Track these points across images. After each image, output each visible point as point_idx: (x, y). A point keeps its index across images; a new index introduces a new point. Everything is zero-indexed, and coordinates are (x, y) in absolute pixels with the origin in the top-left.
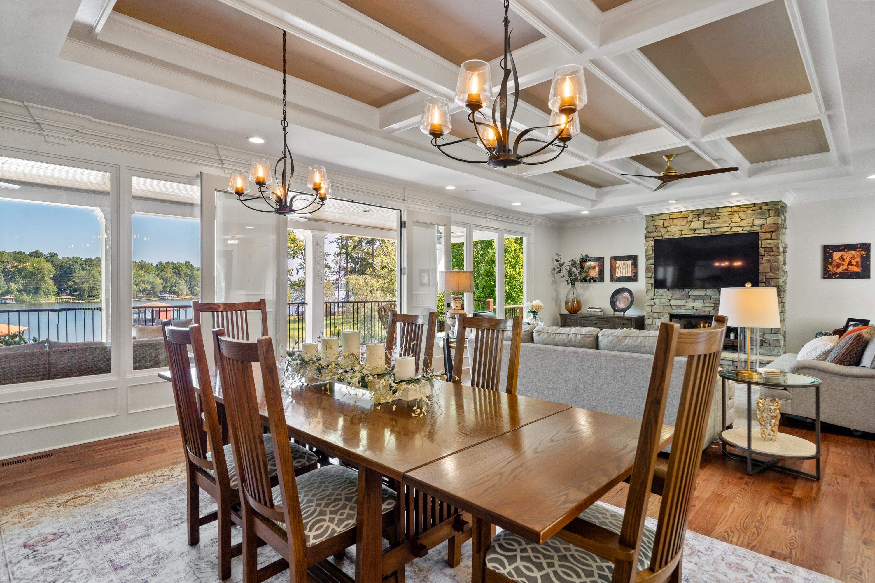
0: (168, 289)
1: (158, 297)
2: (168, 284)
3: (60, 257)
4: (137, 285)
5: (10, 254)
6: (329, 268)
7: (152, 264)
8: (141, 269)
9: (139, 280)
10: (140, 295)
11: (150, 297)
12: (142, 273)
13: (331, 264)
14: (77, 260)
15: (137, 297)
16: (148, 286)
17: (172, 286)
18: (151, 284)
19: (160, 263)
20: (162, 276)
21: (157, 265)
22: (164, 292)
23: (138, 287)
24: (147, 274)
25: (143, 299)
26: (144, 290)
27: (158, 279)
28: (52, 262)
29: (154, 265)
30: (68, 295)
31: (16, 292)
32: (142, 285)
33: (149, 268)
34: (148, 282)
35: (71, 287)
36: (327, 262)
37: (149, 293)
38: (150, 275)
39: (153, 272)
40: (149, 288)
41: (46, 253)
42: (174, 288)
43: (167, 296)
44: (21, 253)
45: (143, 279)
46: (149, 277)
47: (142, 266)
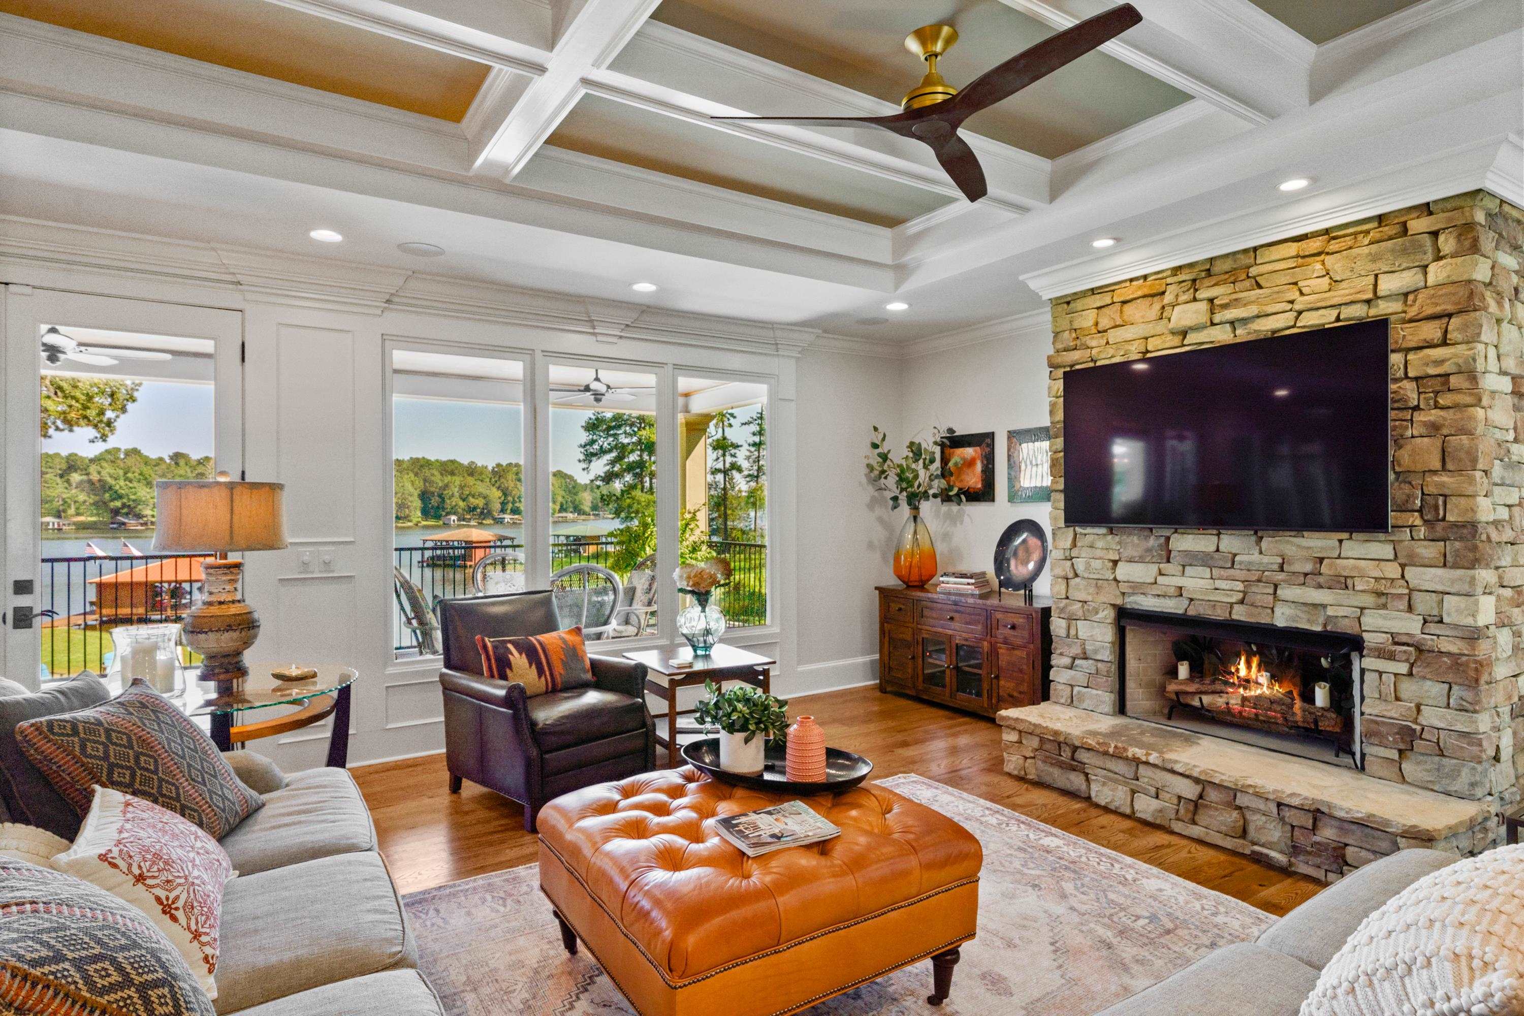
0: (510, 506)
1: (494, 519)
2: (510, 498)
4: (464, 500)
6: (739, 470)
7: (486, 467)
8: (471, 474)
9: (468, 493)
11: (483, 519)
12: (470, 480)
13: (745, 464)
15: (464, 520)
16: (480, 502)
17: (514, 502)
18: (485, 498)
19: (498, 465)
20: (500, 486)
21: (494, 468)
22: (503, 511)
23: (465, 503)
24: (479, 483)
25: (473, 523)
26: (475, 509)
27: (494, 489)
29: (490, 468)
32: (471, 499)
33: (481, 474)
34: (480, 494)
36: (734, 459)
37: (482, 513)
38: (483, 485)
39: (488, 480)
40: (481, 505)
42: (517, 505)
43: (508, 517)
45: (473, 491)
46: (481, 488)
47: (472, 471)
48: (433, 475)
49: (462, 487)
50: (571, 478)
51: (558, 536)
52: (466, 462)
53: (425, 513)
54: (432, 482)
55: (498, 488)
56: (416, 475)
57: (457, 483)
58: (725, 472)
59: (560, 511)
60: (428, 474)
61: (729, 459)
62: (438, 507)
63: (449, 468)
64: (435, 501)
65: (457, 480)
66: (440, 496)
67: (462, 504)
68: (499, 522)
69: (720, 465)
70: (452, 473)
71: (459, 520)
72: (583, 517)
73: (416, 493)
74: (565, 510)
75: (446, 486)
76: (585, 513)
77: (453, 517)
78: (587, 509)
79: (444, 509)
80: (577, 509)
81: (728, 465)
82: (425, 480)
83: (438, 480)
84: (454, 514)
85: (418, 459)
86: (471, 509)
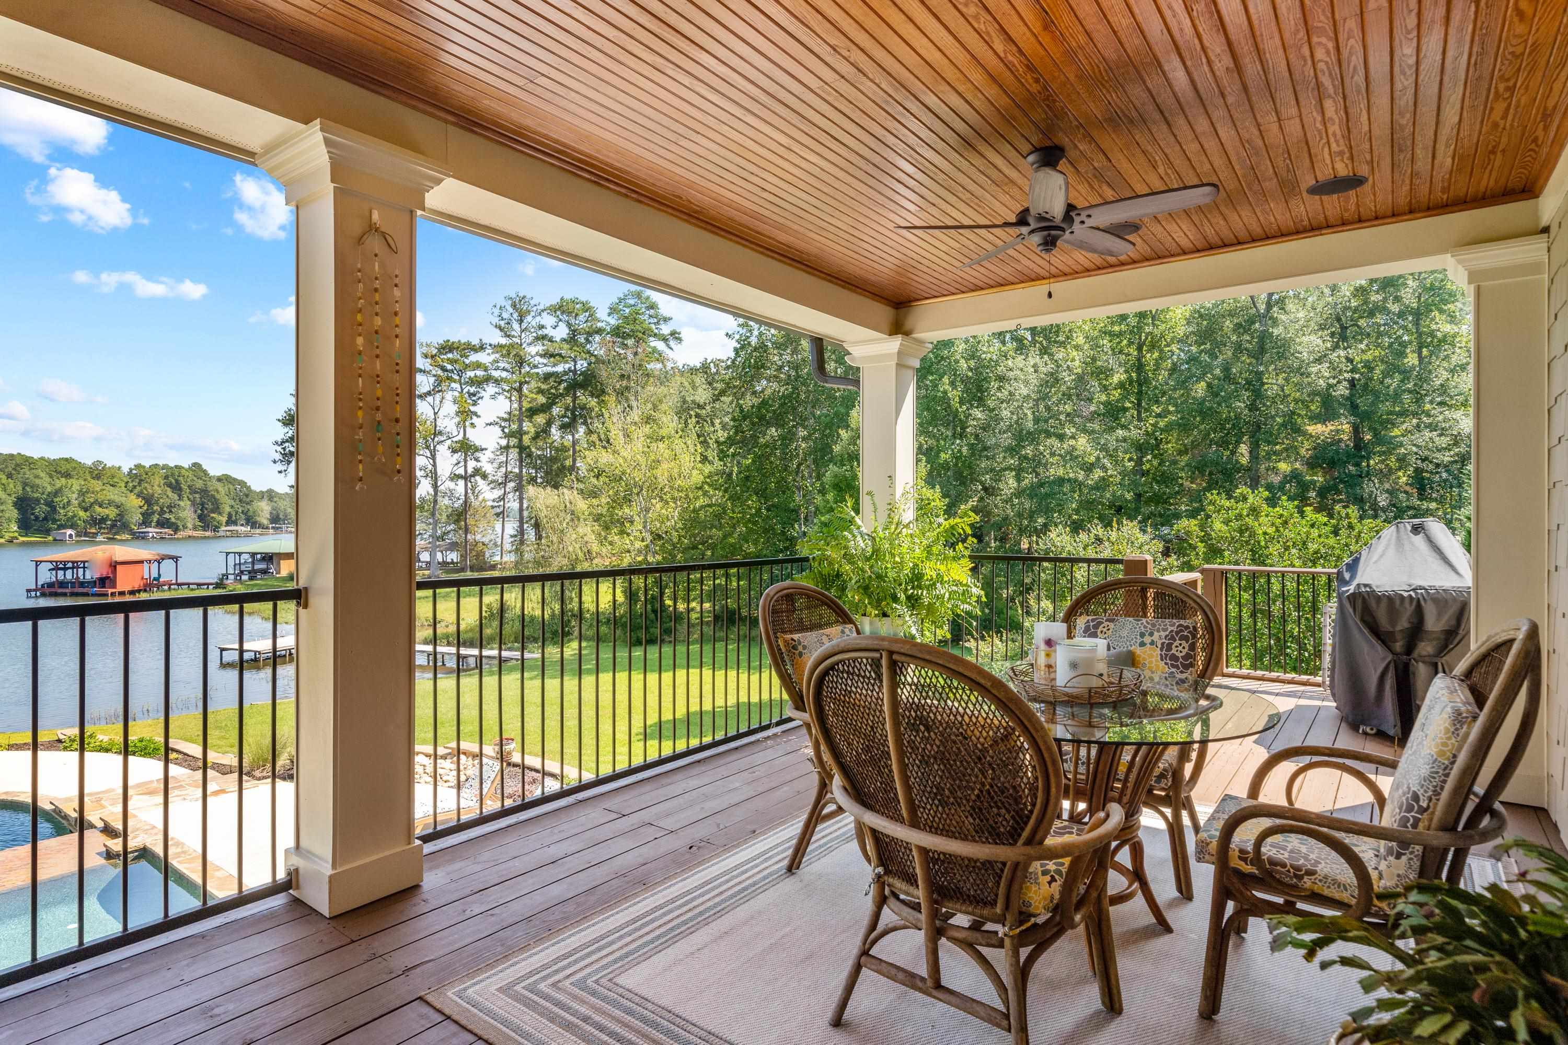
0: (155, 518)
1: (132, 533)
2: (155, 507)
4: (86, 510)
6: (484, 476)
7: (119, 468)
8: (98, 477)
9: (92, 500)
10: (93, 531)
11: (115, 534)
12: (96, 485)
13: (488, 468)
15: (86, 534)
16: (112, 513)
17: (162, 512)
18: (118, 507)
19: (138, 466)
20: (141, 492)
21: (131, 470)
22: (146, 522)
23: (88, 514)
24: (108, 487)
25: (100, 538)
26: (103, 520)
27: (133, 497)
29: (125, 470)
32: (98, 509)
33: (113, 477)
34: (110, 503)
36: (479, 465)
37: (113, 526)
38: (116, 491)
39: (123, 485)
40: (112, 516)
42: (167, 516)
43: (152, 531)
45: (101, 497)
46: (112, 494)
47: (98, 472)
48: (37, 477)
49: (82, 493)
50: (242, 483)
51: (240, 554)
52: (89, 462)
53: (25, 525)
54: (34, 487)
55: (138, 496)
57: (76, 487)
58: (465, 478)
59: (227, 524)
60: (29, 475)
61: (471, 464)
62: (45, 519)
64: (40, 510)
65: (76, 484)
66: (50, 504)
67: (82, 514)
68: (139, 537)
69: (461, 471)
70: (67, 475)
71: (77, 535)
72: (258, 531)
73: (10, 500)
74: (235, 523)
75: (57, 493)
76: (261, 526)
77: (69, 532)
78: (265, 522)
79: (54, 521)
80: (252, 522)
81: (470, 470)
82: (25, 484)
83: (46, 484)
84: (71, 527)
85: (12, 455)
86: (99, 522)
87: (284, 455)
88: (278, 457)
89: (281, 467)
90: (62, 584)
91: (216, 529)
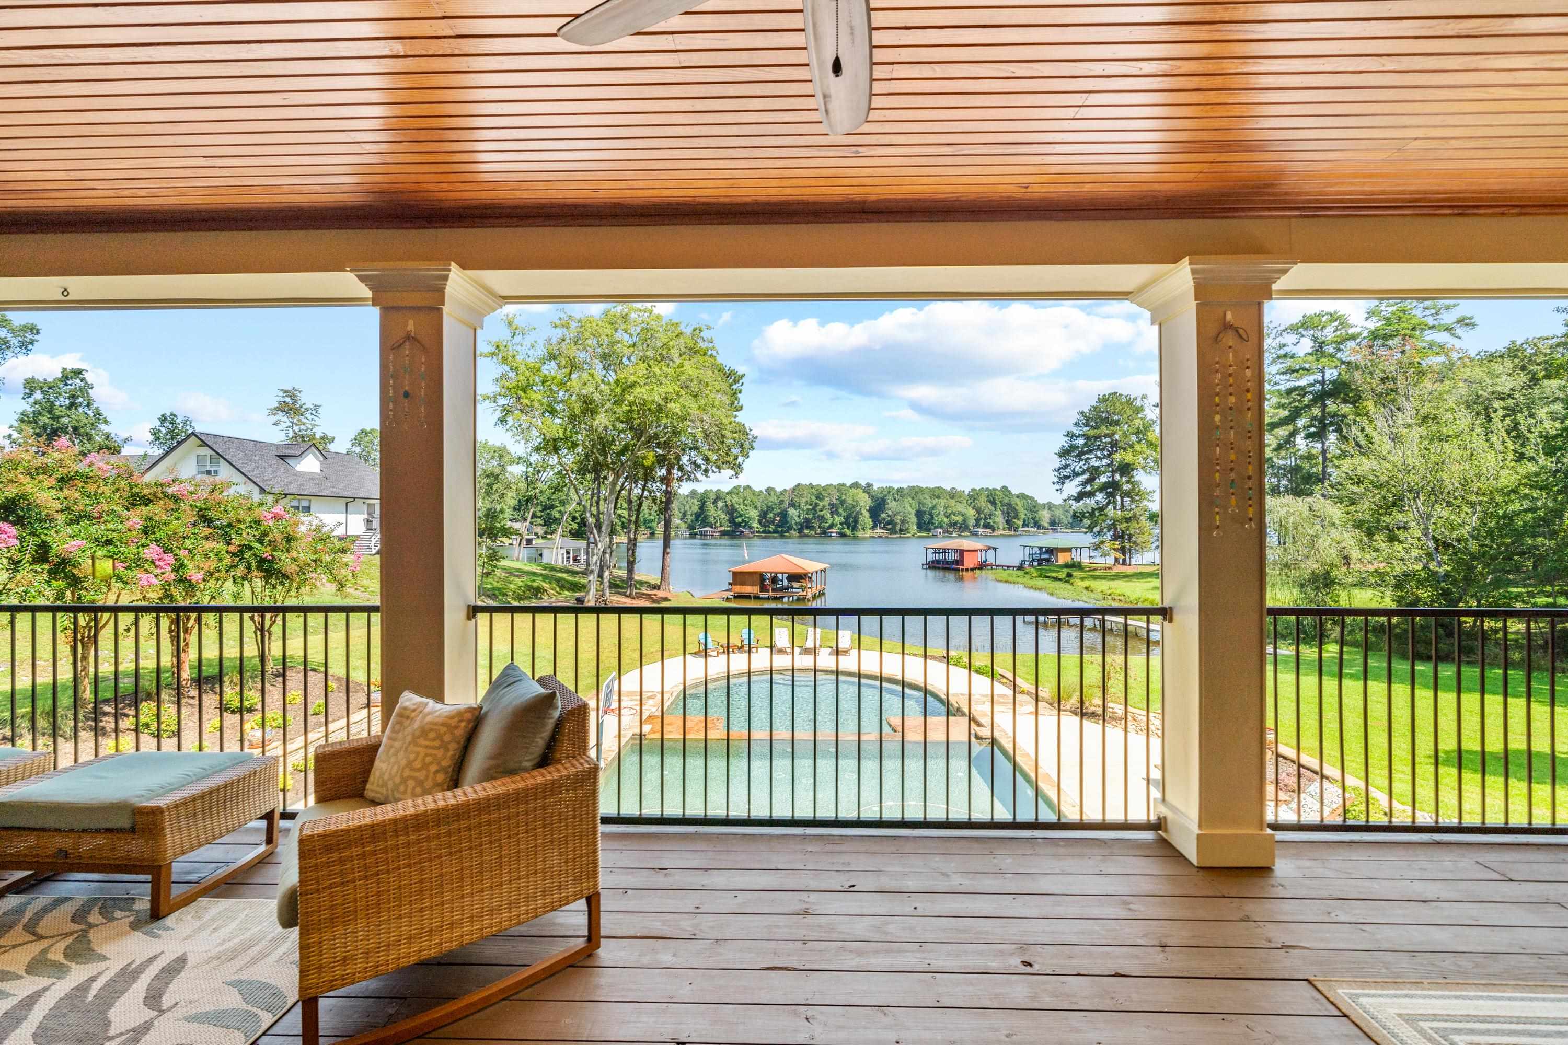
0: (982, 522)
1: (970, 532)
2: (982, 516)
3: (875, 487)
4: (947, 518)
5: (835, 487)
7: (964, 491)
8: (953, 498)
9: (950, 512)
10: (951, 530)
11: (962, 532)
12: (952, 502)
14: (889, 490)
15: (947, 532)
16: (959, 519)
17: (986, 519)
18: (963, 515)
19: (973, 490)
20: (975, 506)
21: (970, 492)
22: (977, 525)
23: (948, 520)
24: (958, 504)
25: (954, 535)
26: (956, 524)
27: (970, 509)
28: (868, 493)
29: (967, 492)
30: (882, 528)
31: (839, 526)
32: (953, 517)
33: (961, 497)
34: (959, 513)
35: (884, 519)
37: (961, 527)
38: (962, 505)
39: (965, 502)
40: (960, 521)
41: (863, 484)
42: (988, 521)
43: (980, 530)
44: (843, 485)
45: (955, 510)
46: (960, 508)
47: (953, 494)
48: (925, 498)
49: (946, 508)
50: (1032, 498)
51: (1032, 547)
52: (948, 489)
53: (920, 527)
54: (924, 504)
55: (973, 508)
56: (913, 498)
57: (942, 504)
59: (1023, 526)
60: (921, 498)
62: (929, 523)
63: (936, 493)
64: (926, 518)
65: (942, 502)
66: (931, 514)
67: (945, 520)
68: (974, 534)
70: (939, 497)
71: (943, 533)
72: (1042, 531)
73: (913, 512)
74: (1027, 526)
75: (934, 507)
76: (1044, 528)
77: (940, 530)
78: (1046, 525)
79: (933, 524)
80: (1038, 525)
82: (920, 503)
83: (929, 502)
84: (941, 528)
85: (914, 487)
86: (953, 524)
87: (1060, 478)
88: (1056, 480)
89: (1058, 487)
90: (938, 562)
91: (1016, 529)
